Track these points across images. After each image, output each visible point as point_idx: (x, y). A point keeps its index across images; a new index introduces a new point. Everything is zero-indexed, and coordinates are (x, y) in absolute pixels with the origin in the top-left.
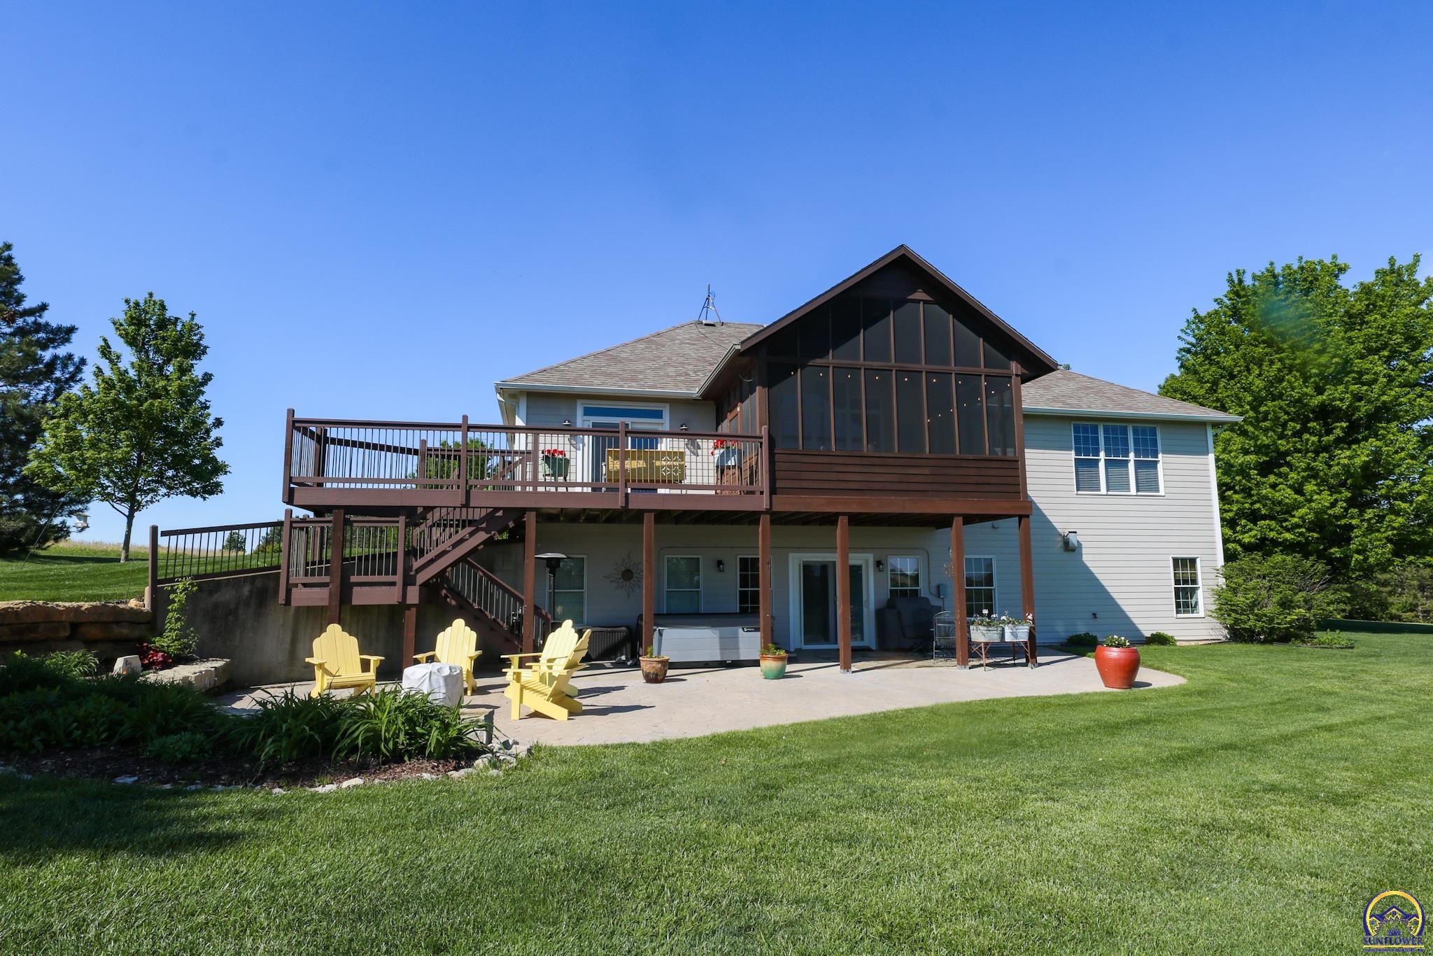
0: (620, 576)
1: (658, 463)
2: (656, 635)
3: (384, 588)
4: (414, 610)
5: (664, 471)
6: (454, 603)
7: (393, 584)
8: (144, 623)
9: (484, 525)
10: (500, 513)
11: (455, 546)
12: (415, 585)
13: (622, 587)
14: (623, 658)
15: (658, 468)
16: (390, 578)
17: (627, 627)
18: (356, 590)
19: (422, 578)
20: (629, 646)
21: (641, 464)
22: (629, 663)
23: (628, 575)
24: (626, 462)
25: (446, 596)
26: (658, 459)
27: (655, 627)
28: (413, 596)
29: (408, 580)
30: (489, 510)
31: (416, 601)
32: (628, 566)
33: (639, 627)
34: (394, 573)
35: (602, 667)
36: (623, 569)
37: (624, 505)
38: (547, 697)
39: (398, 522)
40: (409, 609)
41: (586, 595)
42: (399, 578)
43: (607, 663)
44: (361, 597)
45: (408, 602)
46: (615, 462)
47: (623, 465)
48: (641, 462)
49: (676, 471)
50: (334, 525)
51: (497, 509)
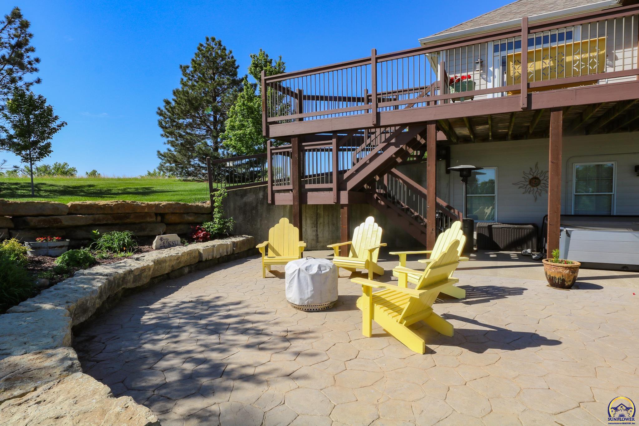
0: (528, 183)
1: (569, 59)
2: (563, 235)
3: (326, 193)
4: (346, 208)
5: (577, 66)
6: (383, 203)
7: (331, 189)
8: (206, 214)
9: (393, 141)
10: (406, 130)
11: (372, 159)
12: (346, 190)
13: (529, 192)
14: (529, 251)
15: (569, 64)
16: (329, 186)
17: (533, 224)
18: (309, 194)
19: (351, 184)
20: (534, 240)
21: (548, 63)
22: (534, 257)
23: (535, 181)
24: (529, 65)
25: (377, 199)
26: (569, 54)
27: (561, 228)
28: (344, 198)
29: (341, 186)
30: (397, 128)
31: (347, 202)
32: (535, 175)
33: (544, 225)
34: (331, 182)
35: (508, 258)
36: (531, 177)
37: (526, 106)
38: (400, 317)
39: (331, 143)
40: (343, 208)
41: (496, 198)
42: (334, 185)
43: (513, 254)
44: (313, 199)
45: (342, 202)
46: (517, 67)
47: (525, 68)
48: (547, 61)
49: (593, 64)
50: (293, 150)
51: (403, 126)
